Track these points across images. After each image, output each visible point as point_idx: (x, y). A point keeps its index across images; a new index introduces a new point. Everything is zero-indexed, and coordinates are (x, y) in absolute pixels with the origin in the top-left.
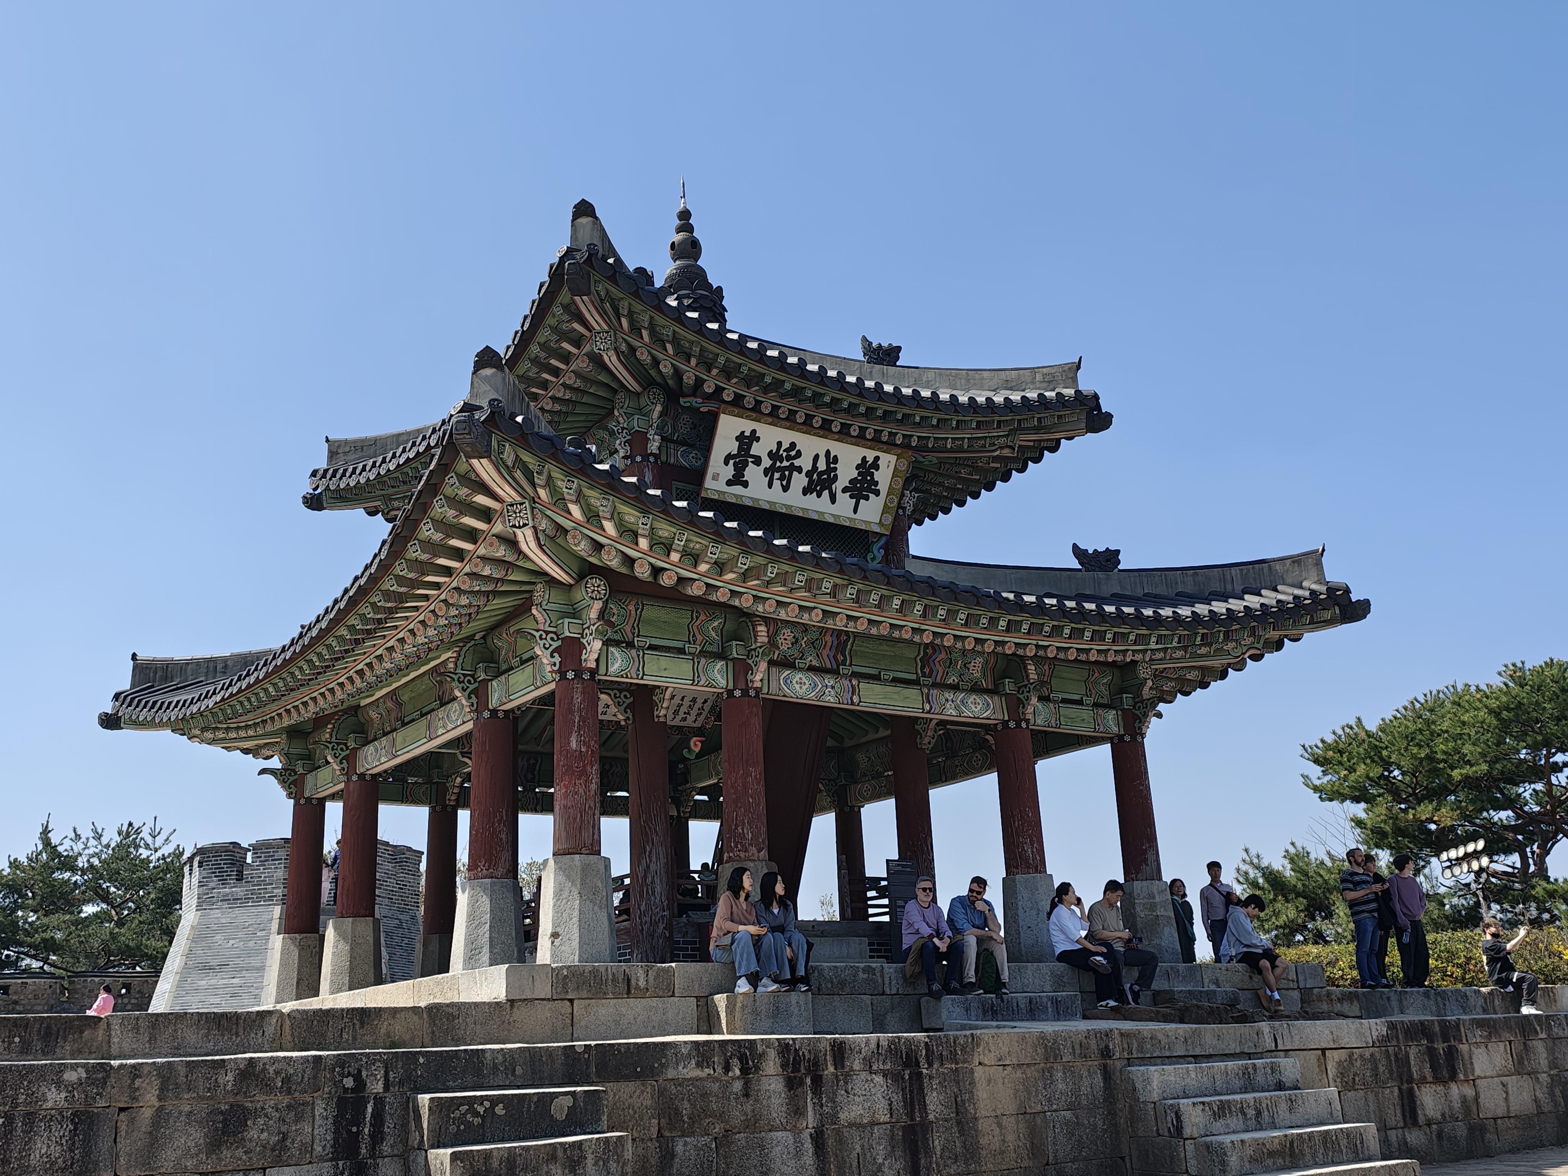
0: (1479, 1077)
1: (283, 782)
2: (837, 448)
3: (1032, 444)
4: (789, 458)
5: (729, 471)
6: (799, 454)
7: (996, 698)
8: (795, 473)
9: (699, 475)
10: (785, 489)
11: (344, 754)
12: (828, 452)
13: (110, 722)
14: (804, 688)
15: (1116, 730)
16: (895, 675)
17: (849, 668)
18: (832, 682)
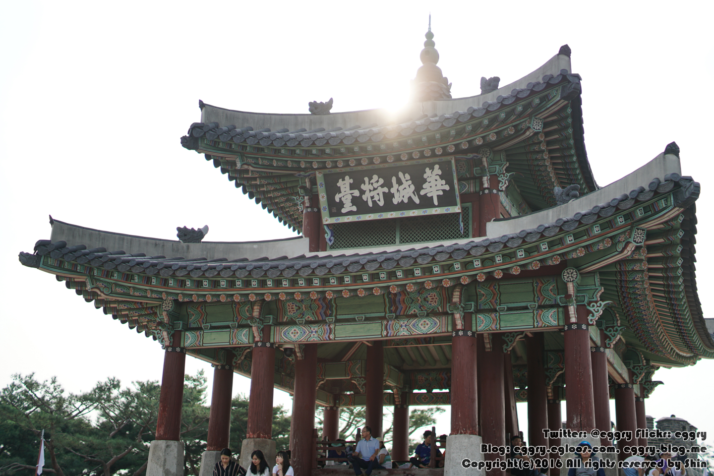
7: (444, 318)
14: (297, 335)
15: (555, 323)
16: (368, 315)
17: (334, 318)
18: (316, 329)
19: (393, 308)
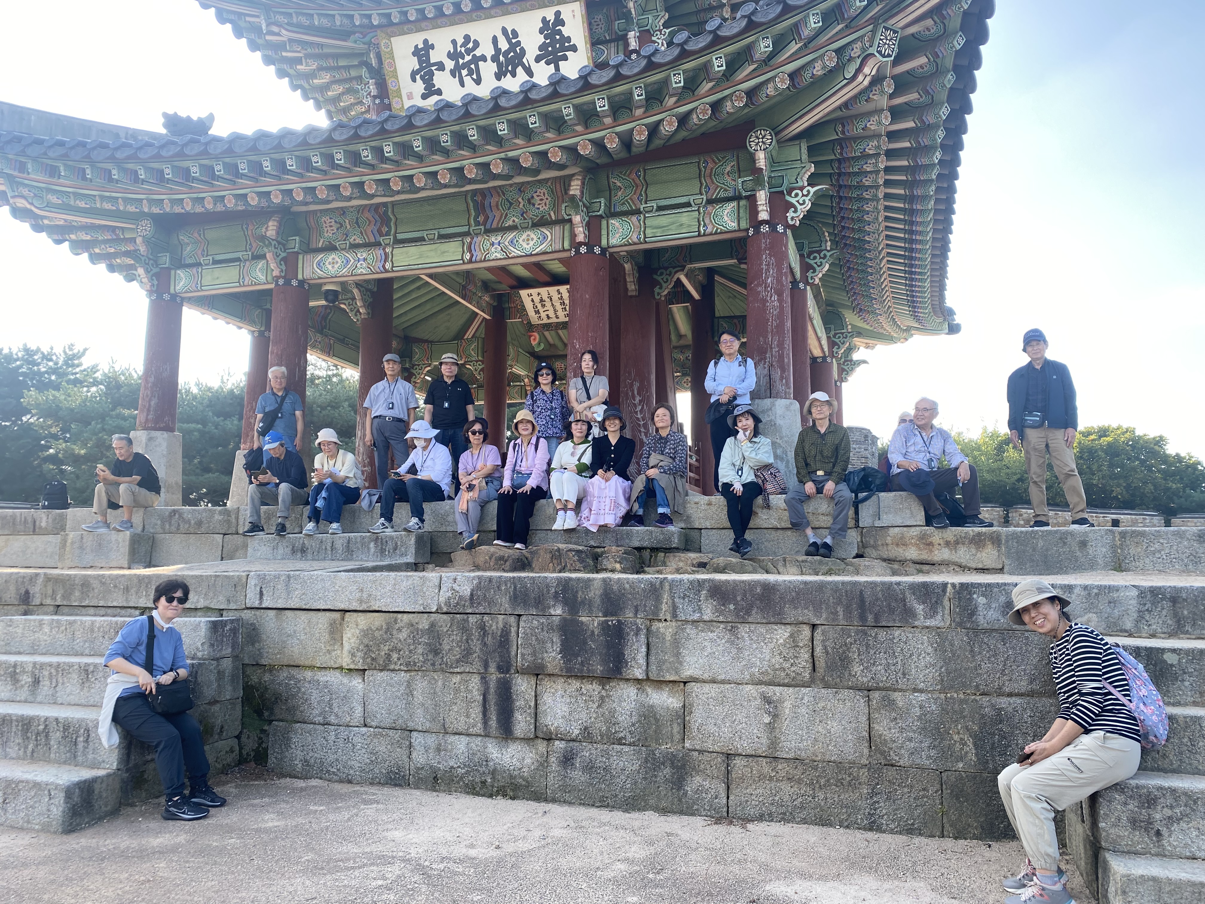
2: (511, 22)
4: (468, 52)
5: (419, 87)
6: (476, 44)
8: (481, 63)
10: (478, 81)
12: (504, 31)
15: (733, 225)
16: (443, 232)
17: (392, 237)
18: (365, 255)
19: (481, 219)
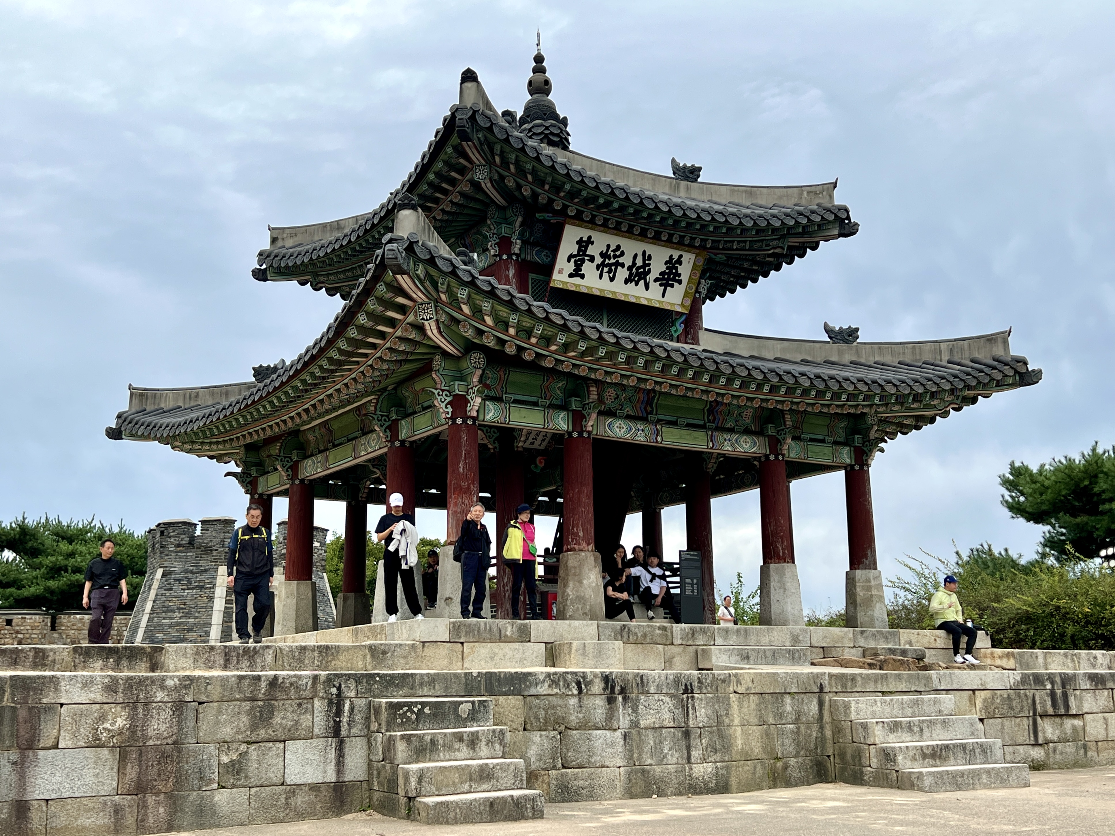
0: (1087, 713)
1: (242, 482)
2: (651, 249)
3: (797, 244)
4: (615, 256)
5: (571, 267)
6: (622, 254)
7: (761, 438)
8: (619, 268)
9: (548, 269)
10: (612, 279)
11: (289, 464)
12: (644, 253)
13: (114, 434)
14: (622, 431)
15: (849, 461)
16: (689, 421)
17: (656, 417)
18: (643, 427)
19: (711, 418)
